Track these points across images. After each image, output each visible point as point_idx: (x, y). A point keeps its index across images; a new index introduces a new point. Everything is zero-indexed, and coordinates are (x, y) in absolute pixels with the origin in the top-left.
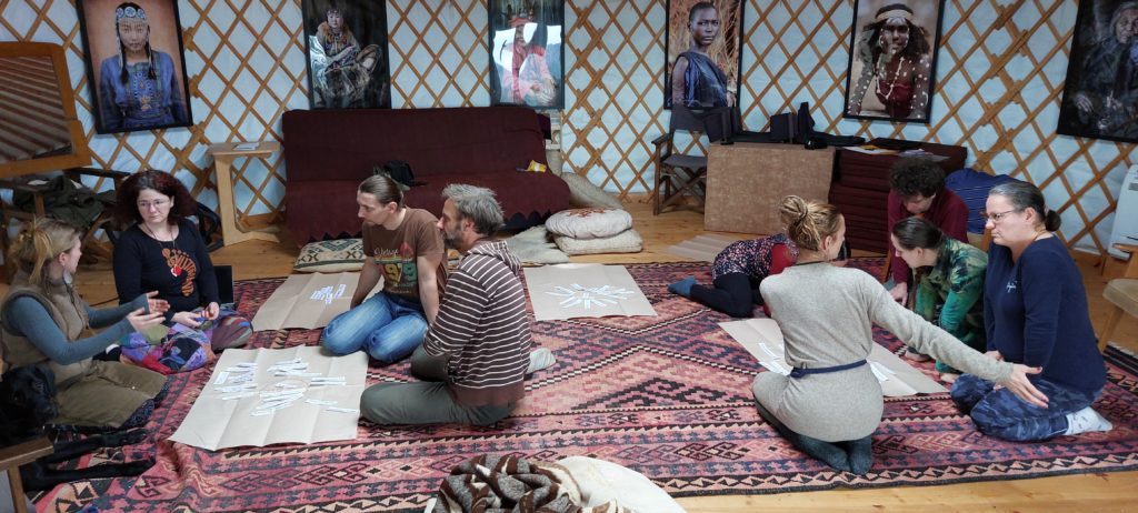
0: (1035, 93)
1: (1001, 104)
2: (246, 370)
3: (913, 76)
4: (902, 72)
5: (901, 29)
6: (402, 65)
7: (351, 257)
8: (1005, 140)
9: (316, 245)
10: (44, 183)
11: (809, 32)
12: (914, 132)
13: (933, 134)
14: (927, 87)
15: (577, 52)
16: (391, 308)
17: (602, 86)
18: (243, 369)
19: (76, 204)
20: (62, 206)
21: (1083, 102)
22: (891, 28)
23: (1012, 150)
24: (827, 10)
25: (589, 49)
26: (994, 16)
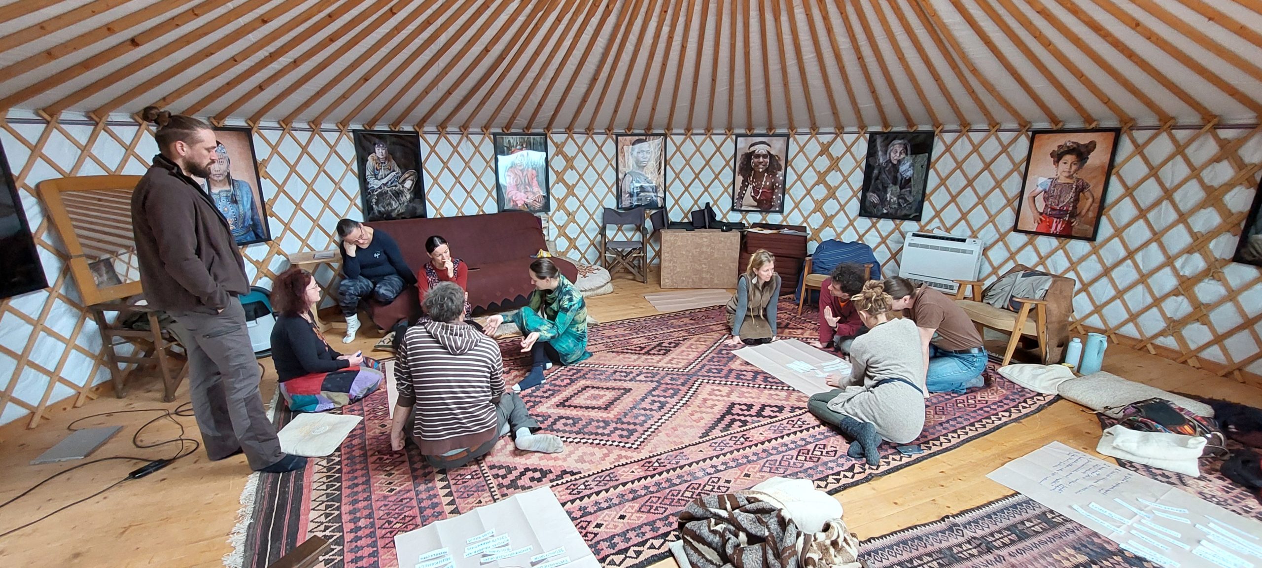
0: (844, 193)
1: (825, 200)
3: (773, 184)
4: (766, 182)
5: (764, 156)
6: (433, 185)
8: (828, 221)
11: (707, 159)
12: (774, 218)
13: (785, 219)
14: (781, 191)
15: (556, 172)
17: (574, 195)
21: (873, 198)
22: (758, 156)
23: (832, 227)
24: (718, 145)
25: (565, 170)
26: (819, 149)
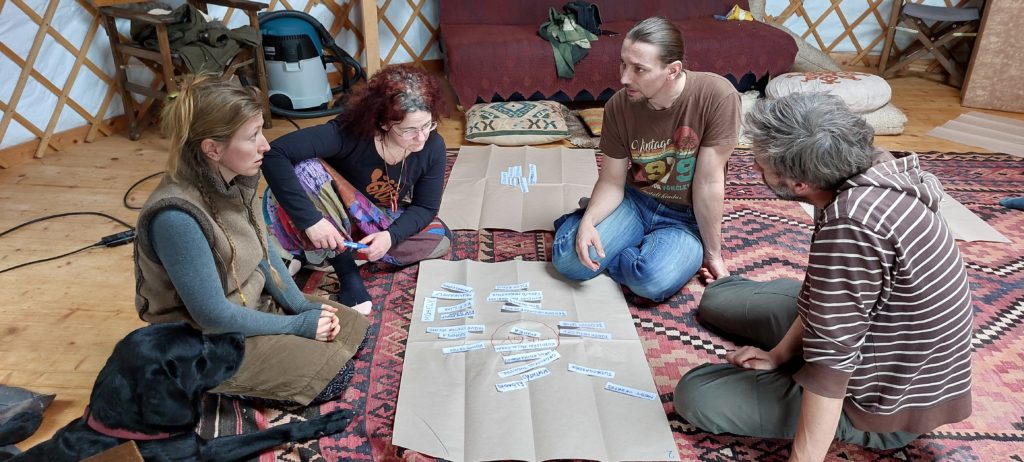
2: (459, 296)
7: (534, 128)
9: (487, 108)
10: (168, 12)
16: (642, 216)
18: (454, 296)
19: (206, 41)
20: (191, 43)
